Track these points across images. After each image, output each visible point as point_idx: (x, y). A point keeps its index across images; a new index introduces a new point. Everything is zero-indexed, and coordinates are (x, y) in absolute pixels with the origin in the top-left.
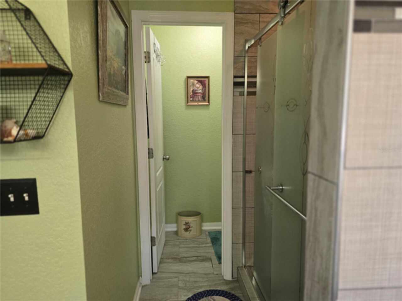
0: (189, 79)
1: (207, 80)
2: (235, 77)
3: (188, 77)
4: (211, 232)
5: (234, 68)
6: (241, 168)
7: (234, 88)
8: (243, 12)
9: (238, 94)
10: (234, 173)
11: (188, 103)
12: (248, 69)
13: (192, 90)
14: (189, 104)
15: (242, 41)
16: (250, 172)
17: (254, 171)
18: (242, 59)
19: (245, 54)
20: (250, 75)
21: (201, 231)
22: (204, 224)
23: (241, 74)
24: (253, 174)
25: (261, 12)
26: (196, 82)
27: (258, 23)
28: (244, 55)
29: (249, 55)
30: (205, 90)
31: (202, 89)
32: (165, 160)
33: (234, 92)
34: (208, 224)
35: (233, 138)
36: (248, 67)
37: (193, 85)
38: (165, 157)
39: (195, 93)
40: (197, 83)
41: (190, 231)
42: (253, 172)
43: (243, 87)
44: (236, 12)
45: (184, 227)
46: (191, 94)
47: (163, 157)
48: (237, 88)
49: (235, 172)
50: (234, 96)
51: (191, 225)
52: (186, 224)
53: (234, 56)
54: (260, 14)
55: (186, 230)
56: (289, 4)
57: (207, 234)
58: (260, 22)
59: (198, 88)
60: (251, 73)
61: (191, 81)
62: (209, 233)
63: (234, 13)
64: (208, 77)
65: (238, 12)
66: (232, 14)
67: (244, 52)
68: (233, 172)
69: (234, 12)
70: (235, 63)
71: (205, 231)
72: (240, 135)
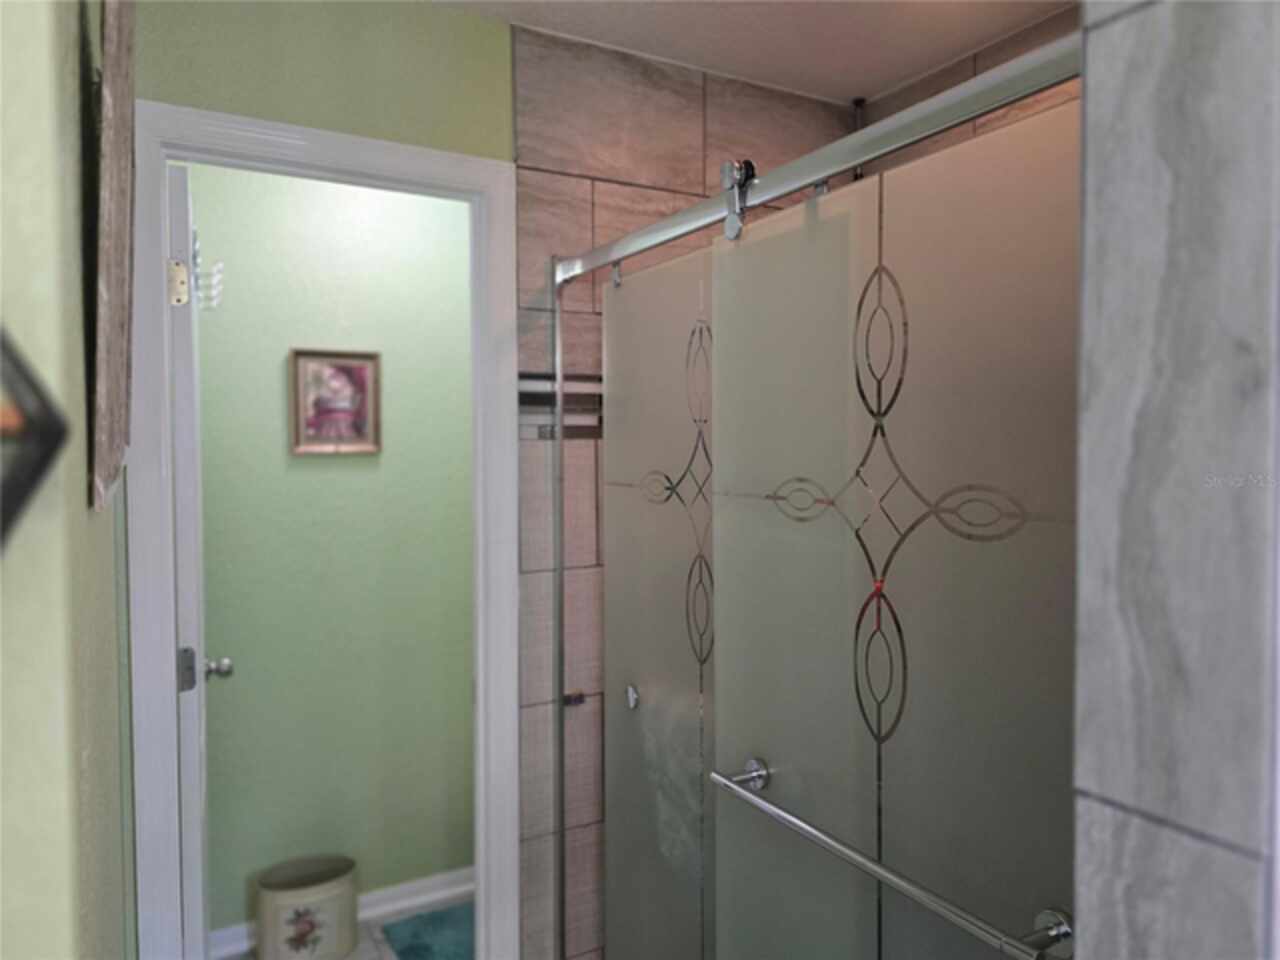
0: (302, 362)
1: (369, 366)
2: (523, 376)
3: (299, 354)
4: (394, 925)
5: (521, 347)
6: (547, 690)
7: (521, 412)
8: (543, 167)
9: (533, 433)
10: (525, 710)
11: (297, 442)
12: (565, 353)
13: (311, 398)
14: (303, 448)
15: (543, 260)
16: (579, 699)
17: (590, 695)
18: (544, 319)
19: (553, 303)
20: (571, 371)
21: (356, 930)
22: (363, 898)
23: (544, 369)
24: (590, 706)
25: (599, 175)
26: (327, 372)
27: (589, 206)
28: (549, 306)
29: (566, 308)
30: (363, 402)
31: (353, 399)
32: (214, 678)
33: (520, 426)
34: (379, 893)
35: (522, 585)
36: (565, 346)
37: (318, 380)
38: (213, 665)
39: (323, 410)
40: (333, 377)
41: (315, 941)
42: (588, 700)
43: (548, 409)
44: (520, 163)
45: (290, 931)
46: (311, 412)
47: (207, 665)
48: (530, 413)
49: (529, 706)
50: (521, 439)
51: (319, 917)
52: (300, 916)
53: (519, 307)
54: (594, 179)
55: (299, 942)
56: (756, 181)
57: (379, 935)
58: (593, 204)
59: (336, 392)
60: (573, 365)
61: (311, 367)
62: (387, 930)
63: (514, 166)
64: (372, 357)
65: (527, 164)
66: (508, 169)
67: (549, 297)
68: (521, 707)
69: (515, 161)
70: (522, 329)
71: (368, 925)
72: (545, 574)
